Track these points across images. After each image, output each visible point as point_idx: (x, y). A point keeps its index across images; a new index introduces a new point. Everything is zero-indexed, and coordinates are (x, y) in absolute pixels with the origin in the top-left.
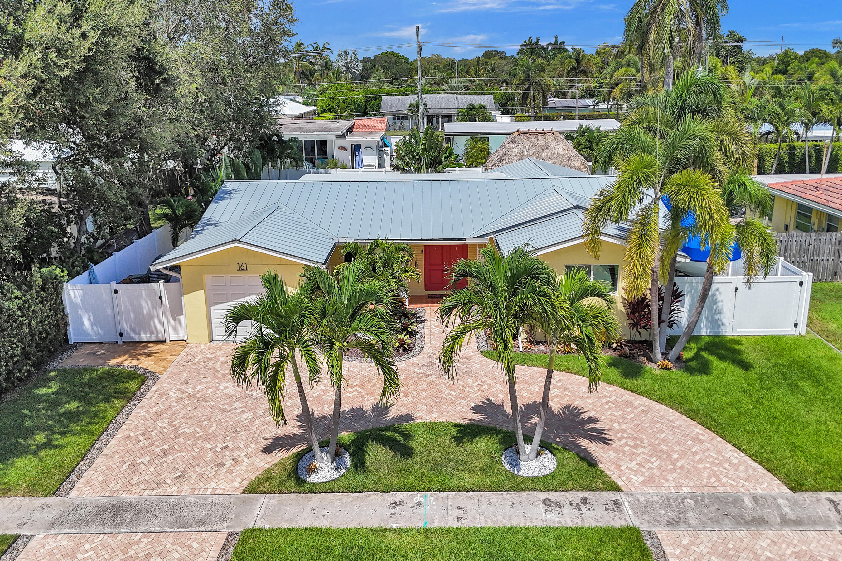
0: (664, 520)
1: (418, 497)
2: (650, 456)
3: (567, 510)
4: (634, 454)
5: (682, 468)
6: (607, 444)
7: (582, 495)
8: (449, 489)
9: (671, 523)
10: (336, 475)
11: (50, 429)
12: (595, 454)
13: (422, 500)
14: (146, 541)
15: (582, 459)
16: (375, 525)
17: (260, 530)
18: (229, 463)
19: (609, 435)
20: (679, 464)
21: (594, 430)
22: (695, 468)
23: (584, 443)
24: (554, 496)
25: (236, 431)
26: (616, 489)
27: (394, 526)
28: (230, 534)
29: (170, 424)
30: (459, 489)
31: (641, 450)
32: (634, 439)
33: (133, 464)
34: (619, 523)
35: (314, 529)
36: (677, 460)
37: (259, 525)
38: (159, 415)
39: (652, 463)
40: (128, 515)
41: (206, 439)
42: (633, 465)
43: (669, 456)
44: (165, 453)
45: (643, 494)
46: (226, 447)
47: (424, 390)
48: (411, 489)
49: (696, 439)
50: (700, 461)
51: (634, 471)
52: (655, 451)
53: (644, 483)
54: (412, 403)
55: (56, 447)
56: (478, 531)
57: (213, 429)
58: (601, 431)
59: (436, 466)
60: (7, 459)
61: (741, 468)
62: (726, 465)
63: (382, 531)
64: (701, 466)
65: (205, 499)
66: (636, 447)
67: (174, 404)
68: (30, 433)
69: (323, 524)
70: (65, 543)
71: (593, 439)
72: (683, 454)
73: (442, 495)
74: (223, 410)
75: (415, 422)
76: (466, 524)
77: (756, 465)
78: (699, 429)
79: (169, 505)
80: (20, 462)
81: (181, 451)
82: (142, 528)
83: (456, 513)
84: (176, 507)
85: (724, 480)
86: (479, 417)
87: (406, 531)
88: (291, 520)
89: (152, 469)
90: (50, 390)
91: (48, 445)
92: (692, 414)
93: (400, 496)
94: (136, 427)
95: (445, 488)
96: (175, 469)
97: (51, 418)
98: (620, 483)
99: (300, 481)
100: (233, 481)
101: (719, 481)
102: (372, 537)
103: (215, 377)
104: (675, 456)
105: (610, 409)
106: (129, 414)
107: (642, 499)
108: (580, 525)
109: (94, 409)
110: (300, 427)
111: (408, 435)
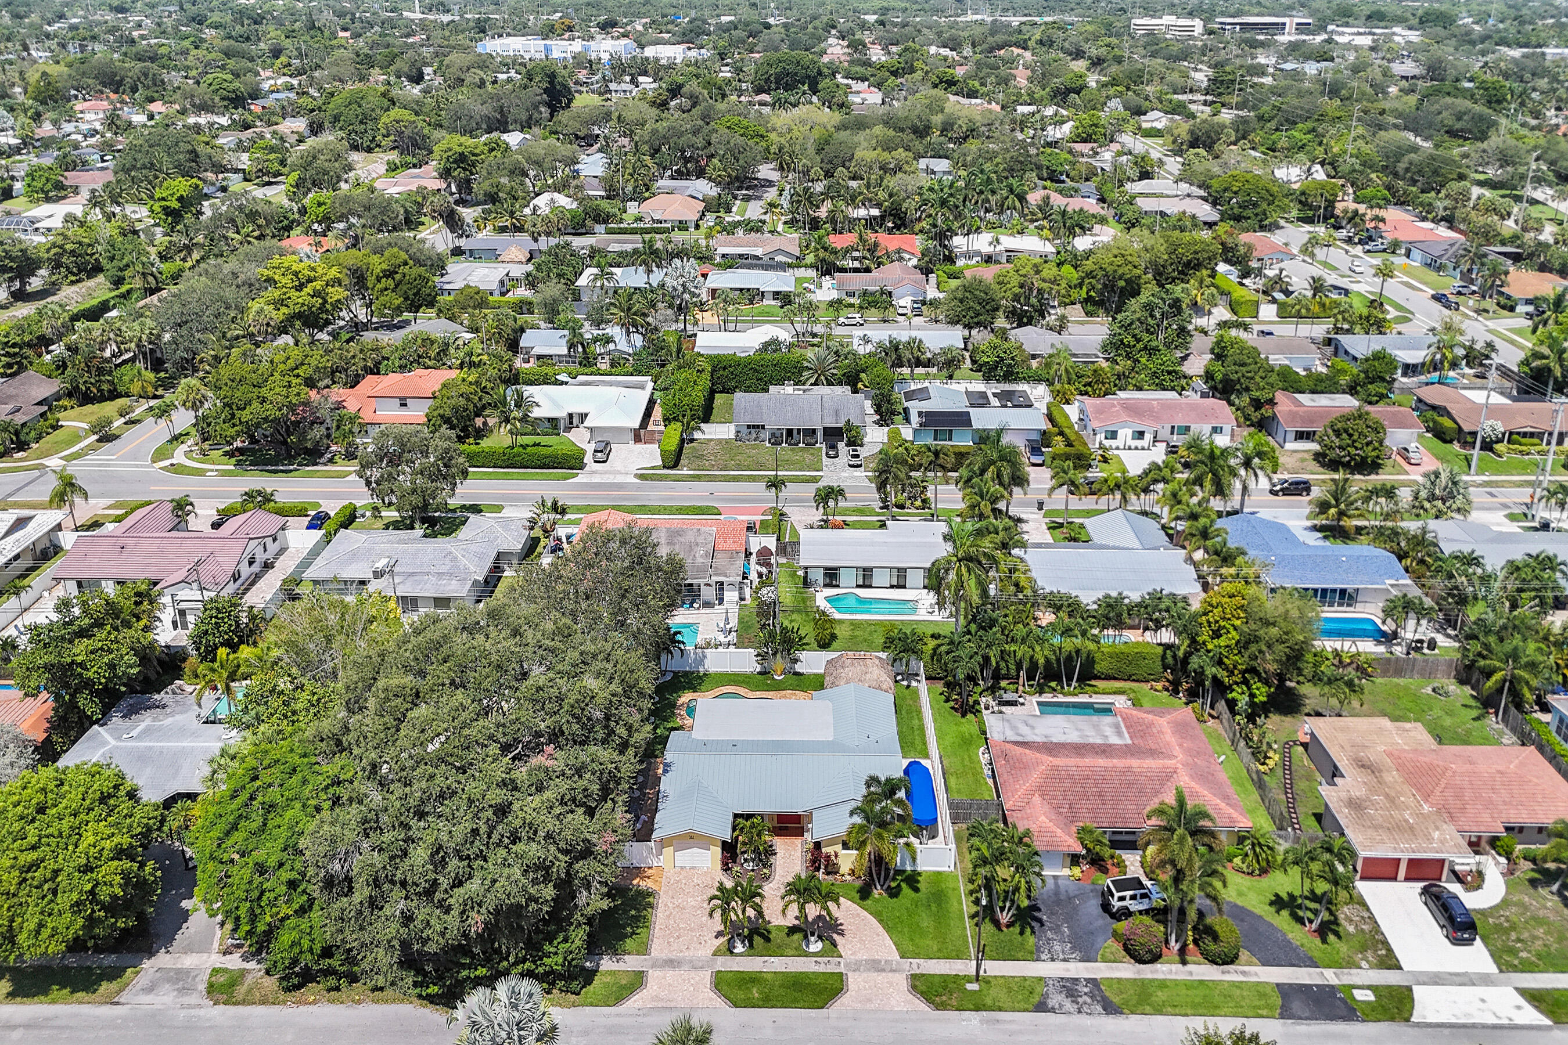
0: (854, 969)
1: (772, 959)
3: (822, 966)
4: (852, 942)
6: (843, 937)
7: (828, 959)
10: (743, 950)
13: (774, 960)
14: (685, 975)
15: (832, 944)
16: (758, 971)
17: (722, 972)
22: (872, 947)
23: (835, 936)
24: (817, 960)
25: (706, 926)
27: (764, 971)
28: (712, 973)
29: (675, 922)
30: (787, 956)
31: (855, 940)
33: (668, 942)
34: (838, 971)
35: (738, 972)
37: (721, 969)
38: (668, 918)
40: (675, 964)
42: (849, 947)
47: (776, 906)
48: (769, 955)
49: (878, 933)
50: (875, 944)
52: (861, 941)
53: (850, 954)
54: (771, 913)
55: (637, 934)
56: (791, 974)
59: (779, 947)
60: (623, 939)
61: (887, 947)
62: (884, 946)
63: (760, 973)
64: (874, 947)
65: (700, 958)
67: (672, 912)
69: (740, 970)
70: (660, 973)
72: (869, 941)
73: (780, 958)
75: (771, 924)
76: (788, 971)
77: (894, 947)
78: (881, 929)
79: (687, 960)
80: (628, 941)
81: (684, 936)
82: (682, 970)
83: (785, 966)
84: (691, 961)
86: (797, 922)
87: (768, 973)
88: (730, 968)
89: (675, 945)
92: (880, 921)
93: (765, 958)
95: (781, 955)
96: (684, 945)
98: (841, 954)
99: (732, 952)
100: (707, 951)
101: (877, 953)
104: (867, 942)
105: (849, 917)
107: (847, 961)
108: (824, 972)
109: (642, 914)
111: (769, 932)
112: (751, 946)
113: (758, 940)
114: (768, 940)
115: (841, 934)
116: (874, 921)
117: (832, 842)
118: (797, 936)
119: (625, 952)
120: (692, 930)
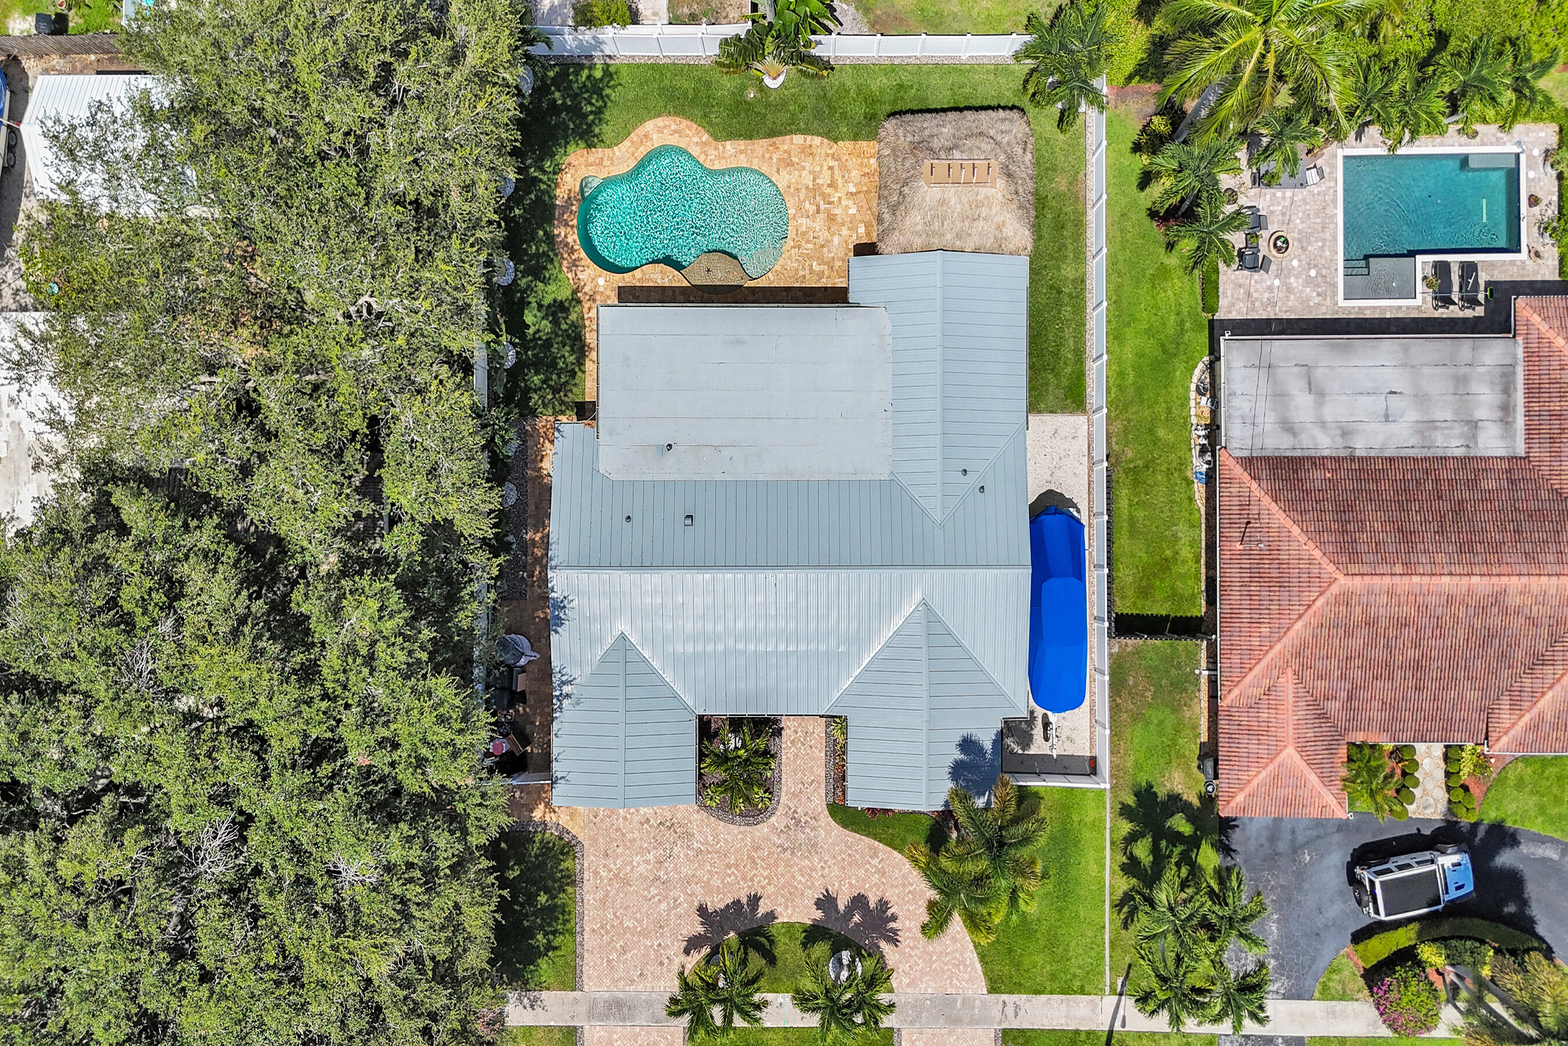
0: (908, 1020)
1: (780, 997)
2: (920, 959)
4: (911, 956)
5: (934, 970)
6: (897, 946)
9: (912, 1022)
12: (887, 955)
13: (782, 1000)
18: (666, 961)
19: (901, 937)
20: (934, 967)
21: (892, 930)
23: (883, 944)
25: (661, 927)
26: (890, 990)
29: (615, 914)
31: (916, 951)
32: (915, 939)
36: (934, 964)
39: (919, 965)
41: (646, 937)
42: (907, 968)
43: (932, 958)
44: (624, 950)
45: (905, 995)
46: (660, 945)
51: (905, 972)
53: (908, 985)
55: (555, 948)
57: (645, 920)
58: (896, 933)
61: (969, 969)
62: (961, 968)
64: (946, 968)
66: (913, 949)
67: (610, 890)
71: (888, 939)
72: (941, 956)
74: (646, 898)
77: (978, 965)
80: (542, 963)
89: (622, 966)
90: (516, 873)
94: (594, 919)
96: (636, 967)
97: (535, 914)
98: (894, 986)
104: (934, 958)
106: (582, 903)
109: (559, 901)
110: (702, 924)
111: (770, 939)
114: (770, 957)
115: (894, 941)
118: (821, 949)
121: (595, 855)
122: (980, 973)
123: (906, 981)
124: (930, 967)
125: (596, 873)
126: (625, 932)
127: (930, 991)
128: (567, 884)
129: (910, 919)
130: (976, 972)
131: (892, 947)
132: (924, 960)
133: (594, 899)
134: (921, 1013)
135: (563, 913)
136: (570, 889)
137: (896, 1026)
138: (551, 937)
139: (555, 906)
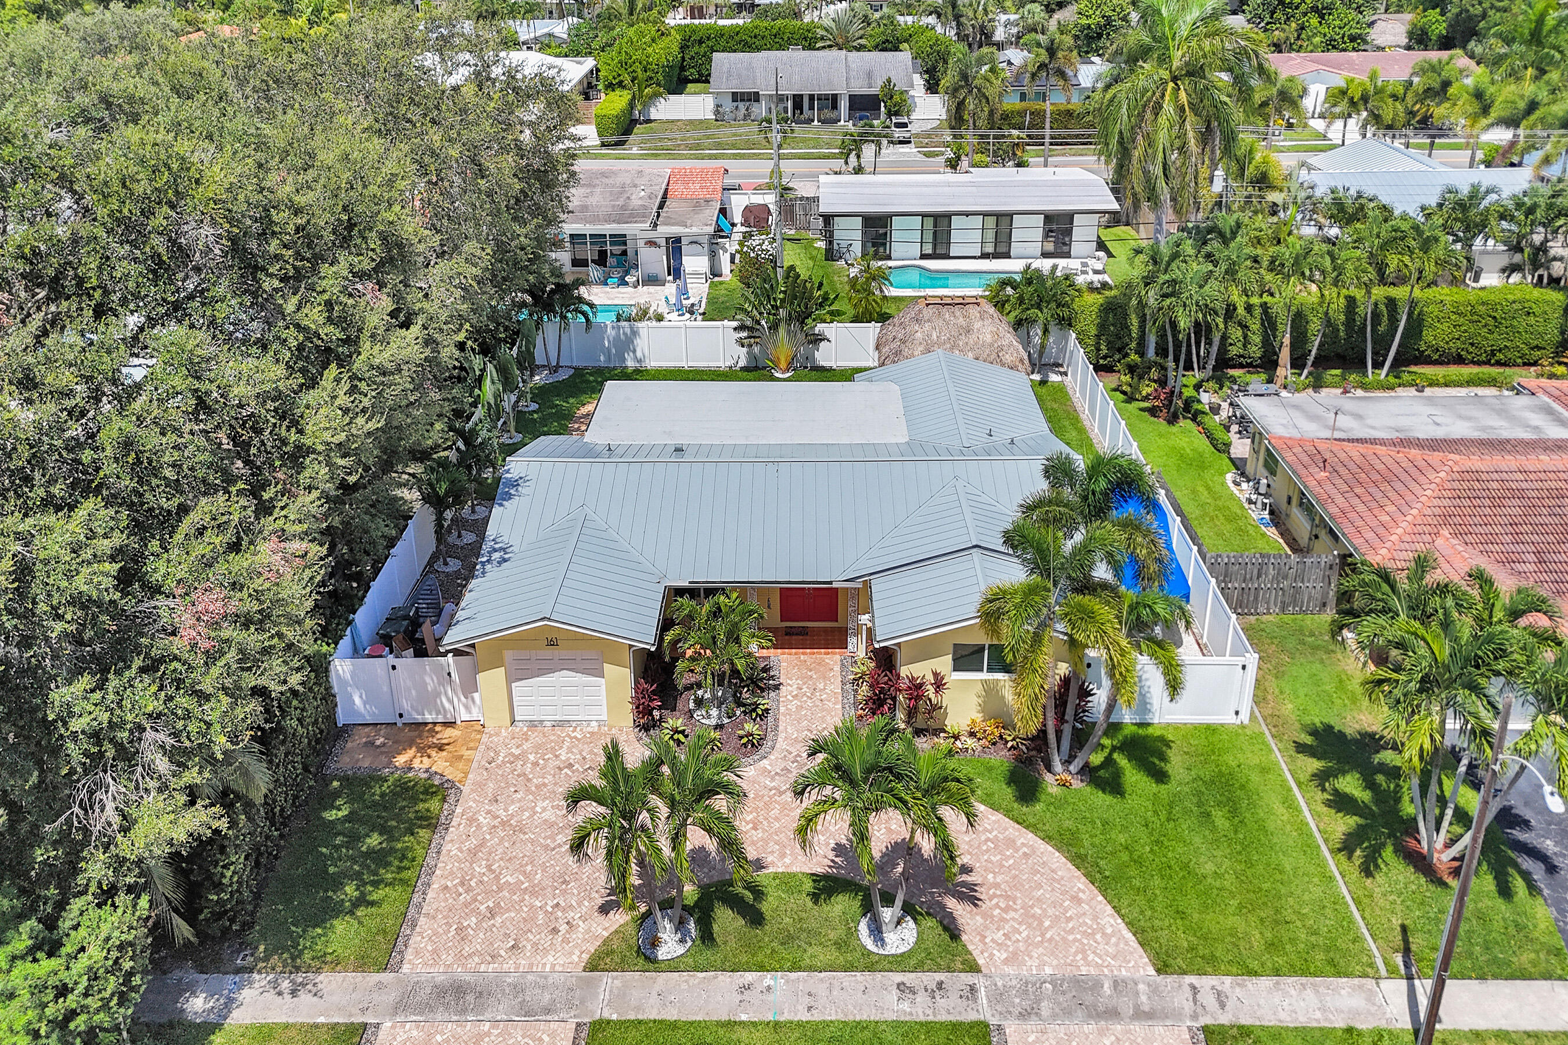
0: (1016, 1011)
1: (768, 979)
2: (1020, 923)
3: (922, 998)
4: (1003, 920)
5: (1051, 940)
6: (976, 905)
7: (939, 976)
8: (800, 969)
9: (1024, 1015)
10: (681, 950)
11: (358, 875)
12: (961, 921)
13: (772, 983)
14: (496, 1032)
15: (946, 929)
16: (724, 1018)
17: (609, 1022)
18: (564, 928)
19: (982, 893)
20: (1048, 936)
21: (964, 884)
22: (1064, 939)
23: (951, 903)
24: (908, 978)
25: (564, 882)
26: (974, 968)
27: (744, 1017)
28: (578, 1025)
29: (489, 867)
30: (811, 969)
31: (1012, 914)
32: (1007, 897)
33: (460, 929)
34: (971, 1016)
35: (661, 1022)
36: (1047, 929)
37: (606, 1015)
38: (474, 853)
39: (1020, 933)
40: (470, 998)
41: (534, 894)
42: (999, 936)
43: (1041, 923)
44: (492, 913)
45: (1002, 976)
46: (558, 905)
47: (777, 819)
48: (761, 968)
49: (1077, 900)
50: (1071, 931)
51: (998, 944)
52: (1028, 917)
53: (1006, 961)
54: (762, 839)
55: (372, 904)
56: (827, 1024)
57: (538, 876)
58: (972, 887)
59: (788, 939)
60: (324, 921)
61: (1113, 940)
62: (1098, 937)
63: (730, 1025)
64: (1071, 938)
65: (546, 978)
66: (1005, 910)
67: (488, 837)
68: (337, 884)
69: (671, 1015)
70: (415, 1033)
71: (961, 897)
72: (1056, 919)
73: (793, 975)
74: (546, 847)
75: (765, 871)
76: (816, 1016)
77: (1129, 936)
78: (1081, 883)
79: (509, 985)
80: (340, 926)
81: (508, 910)
82: (488, 1016)
83: (807, 1000)
84: (518, 989)
85: (1091, 957)
86: (841, 863)
87: (754, 1024)
88: (638, 1009)
89: (481, 935)
90: (340, 814)
91: (362, 901)
92: (1078, 860)
93: (749, 977)
94: (452, 873)
95: (795, 967)
96: (507, 936)
97: (353, 860)
98: (981, 961)
99: (645, 958)
100: (571, 953)
101: (1085, 958)
102: (721, 1032)
103: (528, 791)
104: (1047, 923)
105: (987, 851)
106: (438, 853)
107: (1000, 984)
108: (931, 1018)
109: (399, 846)
111: (758, 893)
112: (707, 936)
113: (725, 919)
114: (755, 918)
115: (970, 896)
116: (1057, 860)
117: (926, 649)
118: (843, 904)
119: (325, 962)
120: (534, 891)
121: (475, 801)
122: (1136, 945)
123: (1000, 955)
124: (1043, 935)
125: (472, 820)
126: (500, 889)
127: (1048, 971)
128: (421, 827)
129: (994, 873)
130: (1127, 943)
131: (969, 907)
132: (1029, 926)
133: (460, 850)
134: (1038, 1001)
135: (404, 857)
136: (423, 833)
137: (993, 1021)
138: (369, 888)
139: (392, 850)
